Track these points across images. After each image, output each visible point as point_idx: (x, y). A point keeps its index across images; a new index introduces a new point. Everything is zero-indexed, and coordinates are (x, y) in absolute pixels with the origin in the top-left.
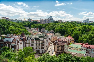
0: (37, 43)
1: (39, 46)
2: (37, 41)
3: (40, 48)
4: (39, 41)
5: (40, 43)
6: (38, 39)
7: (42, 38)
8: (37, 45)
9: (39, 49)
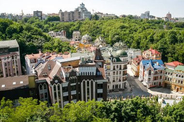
0: (114, 69)
1: (119, 75)
2: (116, 65)
3: (122, 79)
4: (119, 65)
5: (120, 69)
6: (118, 60)
7: (125, 58)
8: (114, 73)
9: (120, 81)
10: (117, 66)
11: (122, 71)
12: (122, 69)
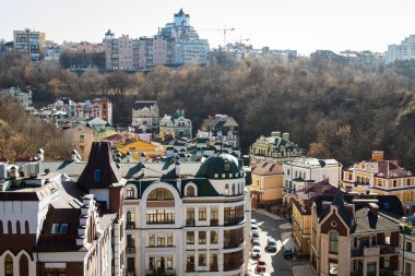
0: (190, 222)
1: (208, 245)
2: (197, 207)
3: (220, 263)
4: (208, 207)
5: (214, 223)
10: (203, 212)
11: (220, 231)
12: (221, 222)
